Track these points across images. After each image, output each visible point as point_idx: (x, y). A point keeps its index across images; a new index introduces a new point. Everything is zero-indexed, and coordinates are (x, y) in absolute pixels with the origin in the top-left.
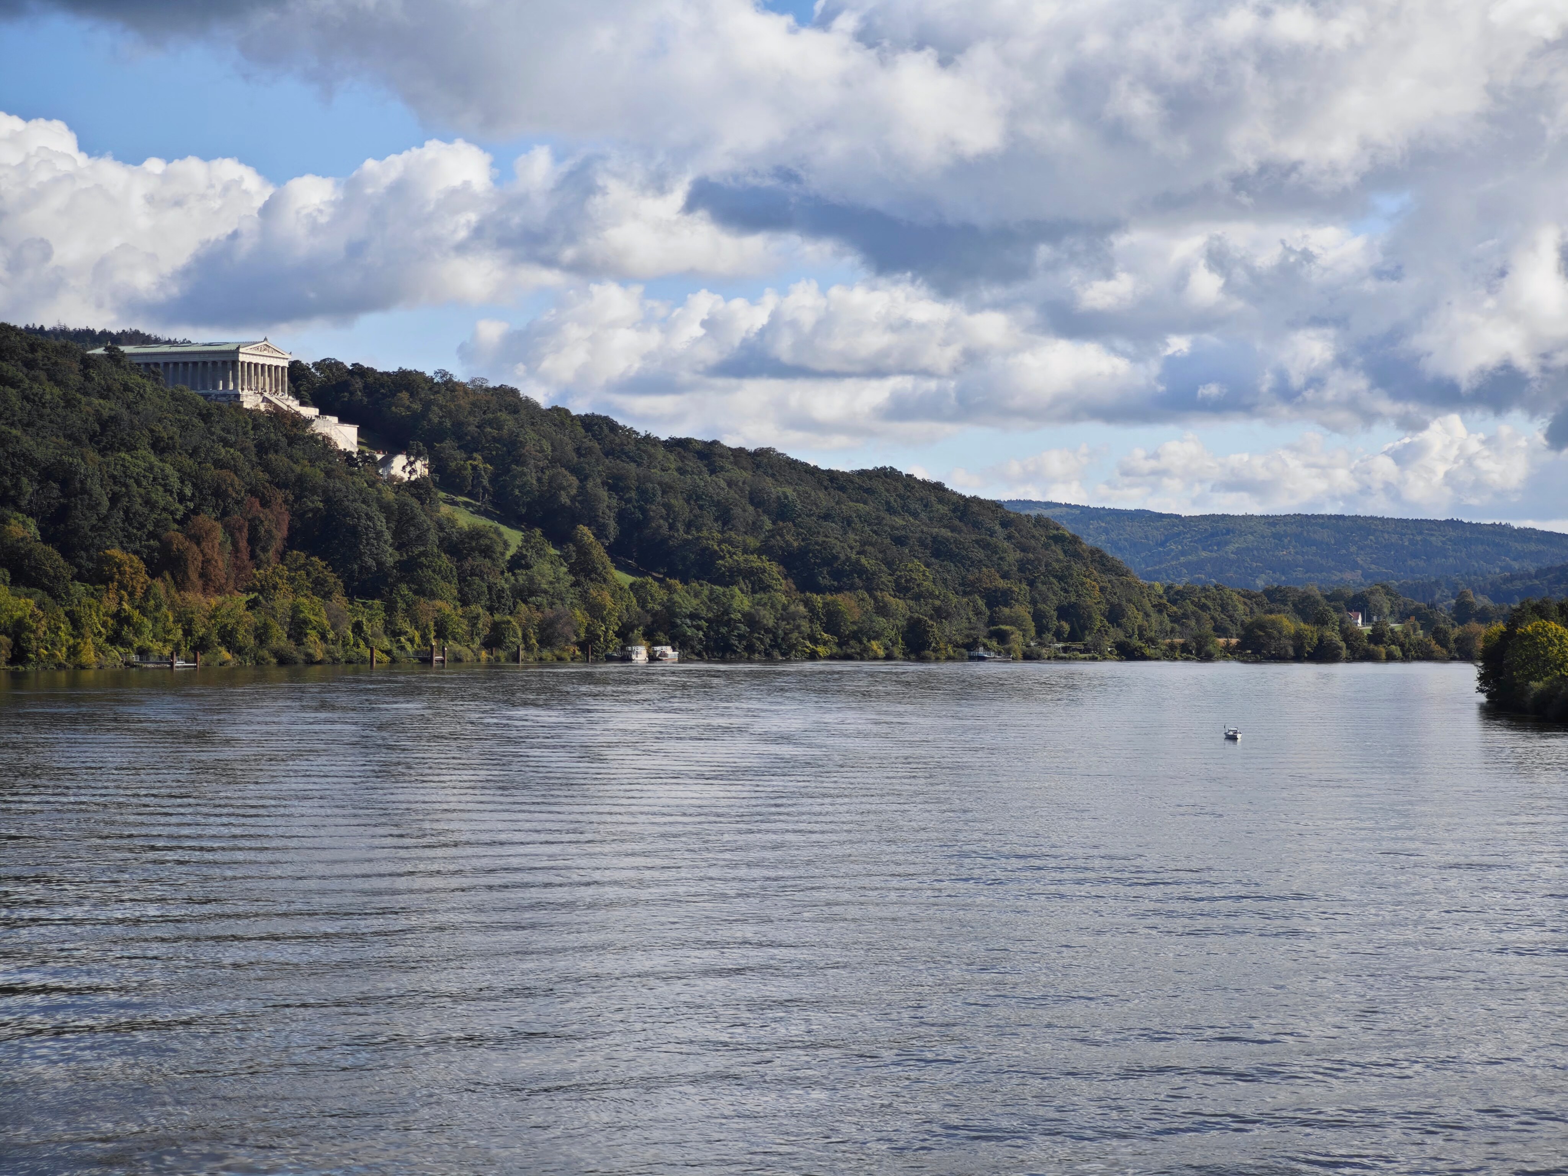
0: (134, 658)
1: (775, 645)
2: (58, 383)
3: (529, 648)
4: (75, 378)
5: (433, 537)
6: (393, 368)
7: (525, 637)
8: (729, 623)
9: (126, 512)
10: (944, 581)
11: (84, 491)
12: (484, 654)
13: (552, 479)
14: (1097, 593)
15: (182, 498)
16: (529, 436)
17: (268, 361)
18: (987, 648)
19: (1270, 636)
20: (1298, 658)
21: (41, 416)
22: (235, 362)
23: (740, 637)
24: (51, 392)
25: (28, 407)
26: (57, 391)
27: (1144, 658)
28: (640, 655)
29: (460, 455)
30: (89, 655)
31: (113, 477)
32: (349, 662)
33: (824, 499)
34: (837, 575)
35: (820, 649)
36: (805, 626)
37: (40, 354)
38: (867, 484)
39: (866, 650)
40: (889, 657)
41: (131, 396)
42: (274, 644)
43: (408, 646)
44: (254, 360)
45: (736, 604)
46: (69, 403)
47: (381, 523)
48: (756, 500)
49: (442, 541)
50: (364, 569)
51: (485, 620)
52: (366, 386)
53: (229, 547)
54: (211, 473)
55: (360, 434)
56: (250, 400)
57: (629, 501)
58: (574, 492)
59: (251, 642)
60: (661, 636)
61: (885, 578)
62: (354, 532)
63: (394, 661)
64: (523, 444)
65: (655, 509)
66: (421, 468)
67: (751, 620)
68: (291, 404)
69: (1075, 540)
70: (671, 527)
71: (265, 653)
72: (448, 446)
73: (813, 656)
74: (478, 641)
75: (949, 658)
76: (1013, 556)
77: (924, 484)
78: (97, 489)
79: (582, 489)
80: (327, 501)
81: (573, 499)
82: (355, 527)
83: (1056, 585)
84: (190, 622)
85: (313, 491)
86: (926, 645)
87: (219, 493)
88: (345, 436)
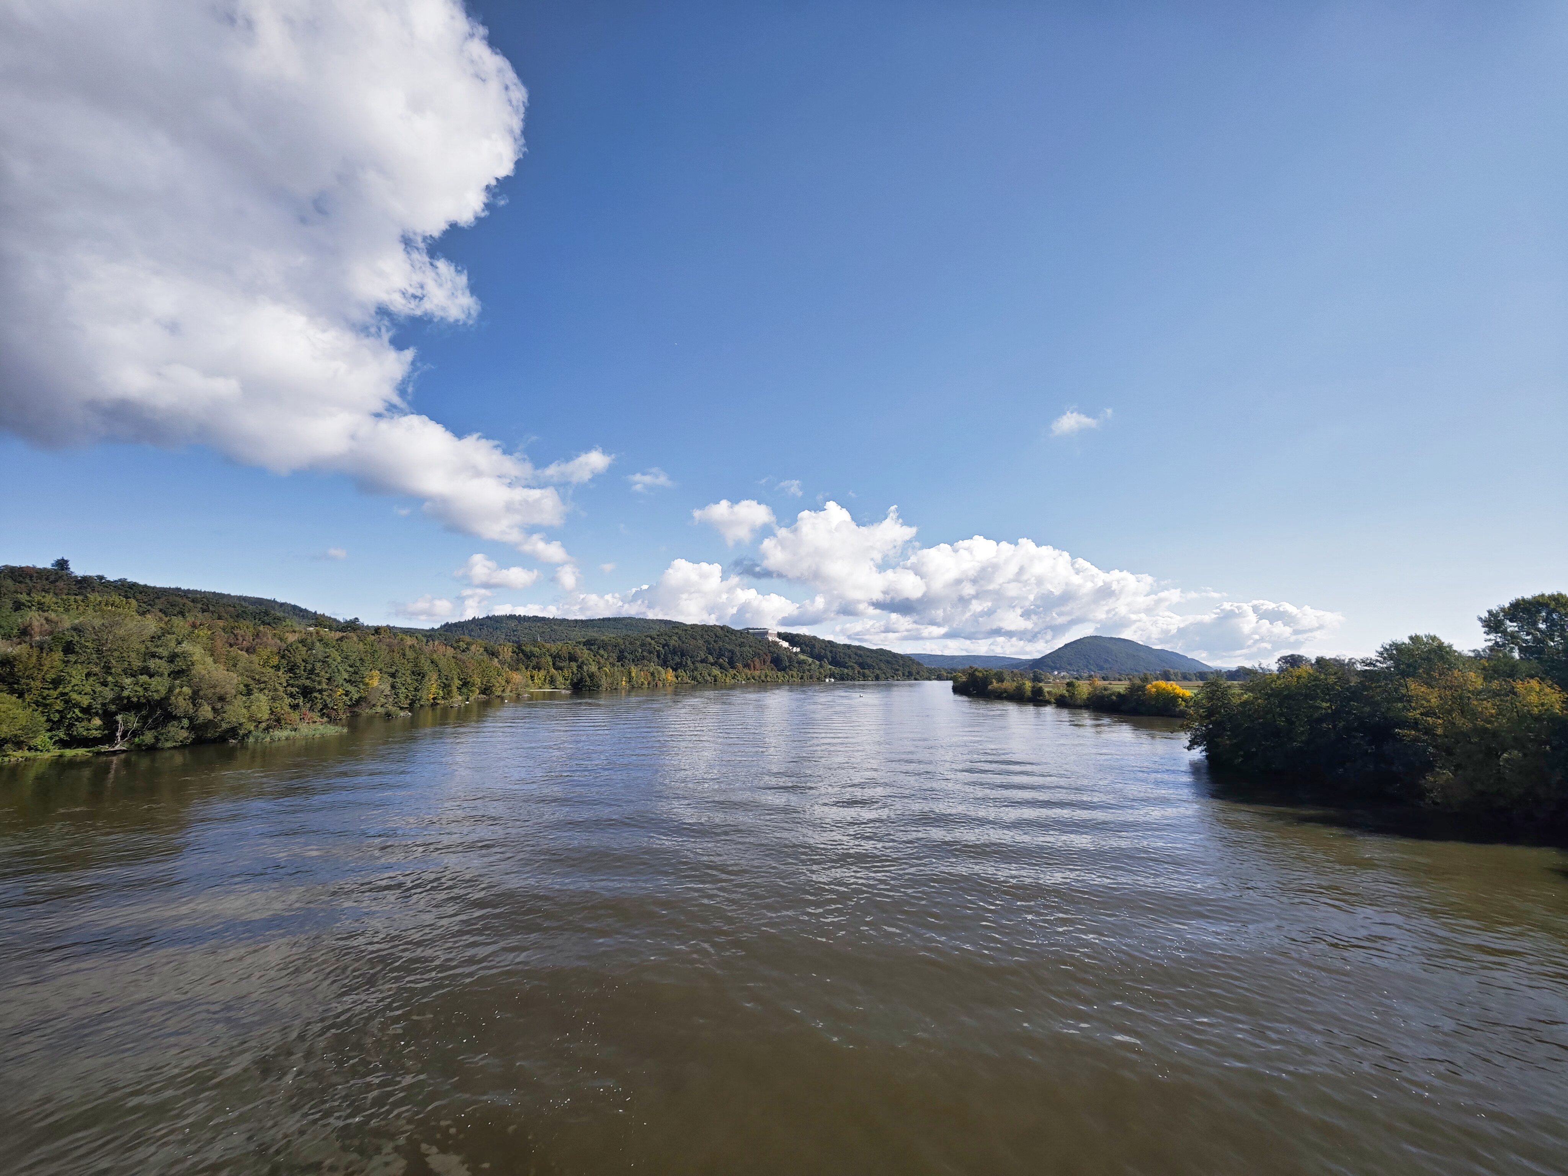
1: (852, 679)
2: (736, 637)
9: (742, 657)
10: (887, 667)
11: (736, 654)
13: (820, 651)
14: (915, 669)
15: (753, 655)
17: (774, 632)
18: (891, 679)
21: (732, 642)
22: (769, 633)
23: (846, 677)
25: (730, 641)
28: (827, 680)
29: (806, 647)
31: (741, 652)
34: (867, 666)
35: (860, 680)
36: (858, 675)
37: (734, 632)
40: (872, 681)
41: (748, 638)
42: (761, 679)
45: (847, 671)
46: (737, 640)
47: (789, 659)
48: (856, 654)
49: (797, 661)
50: (782, 666)
53: (759, 663)
54: (759, 651)
55: (788, 644)
56: (770, 639)
57: (833, 654)
58: (824, 653)
60: (832, 677)
63: (783, 682)
64: (816, 645)
66: (798, 650)
68: (777, 640)
70: (840, 659)
71: (761, 682)
72: (804, 646)
73: (858, 681)
77: (888, 651)
78: (738, 654)
79: (826, 652)
80: (780, 655)
82: (784, 659)
83: (908, 668)
84: (747, 675)
85: (779, 653)
87: (759, 654)
88: (785, 644)
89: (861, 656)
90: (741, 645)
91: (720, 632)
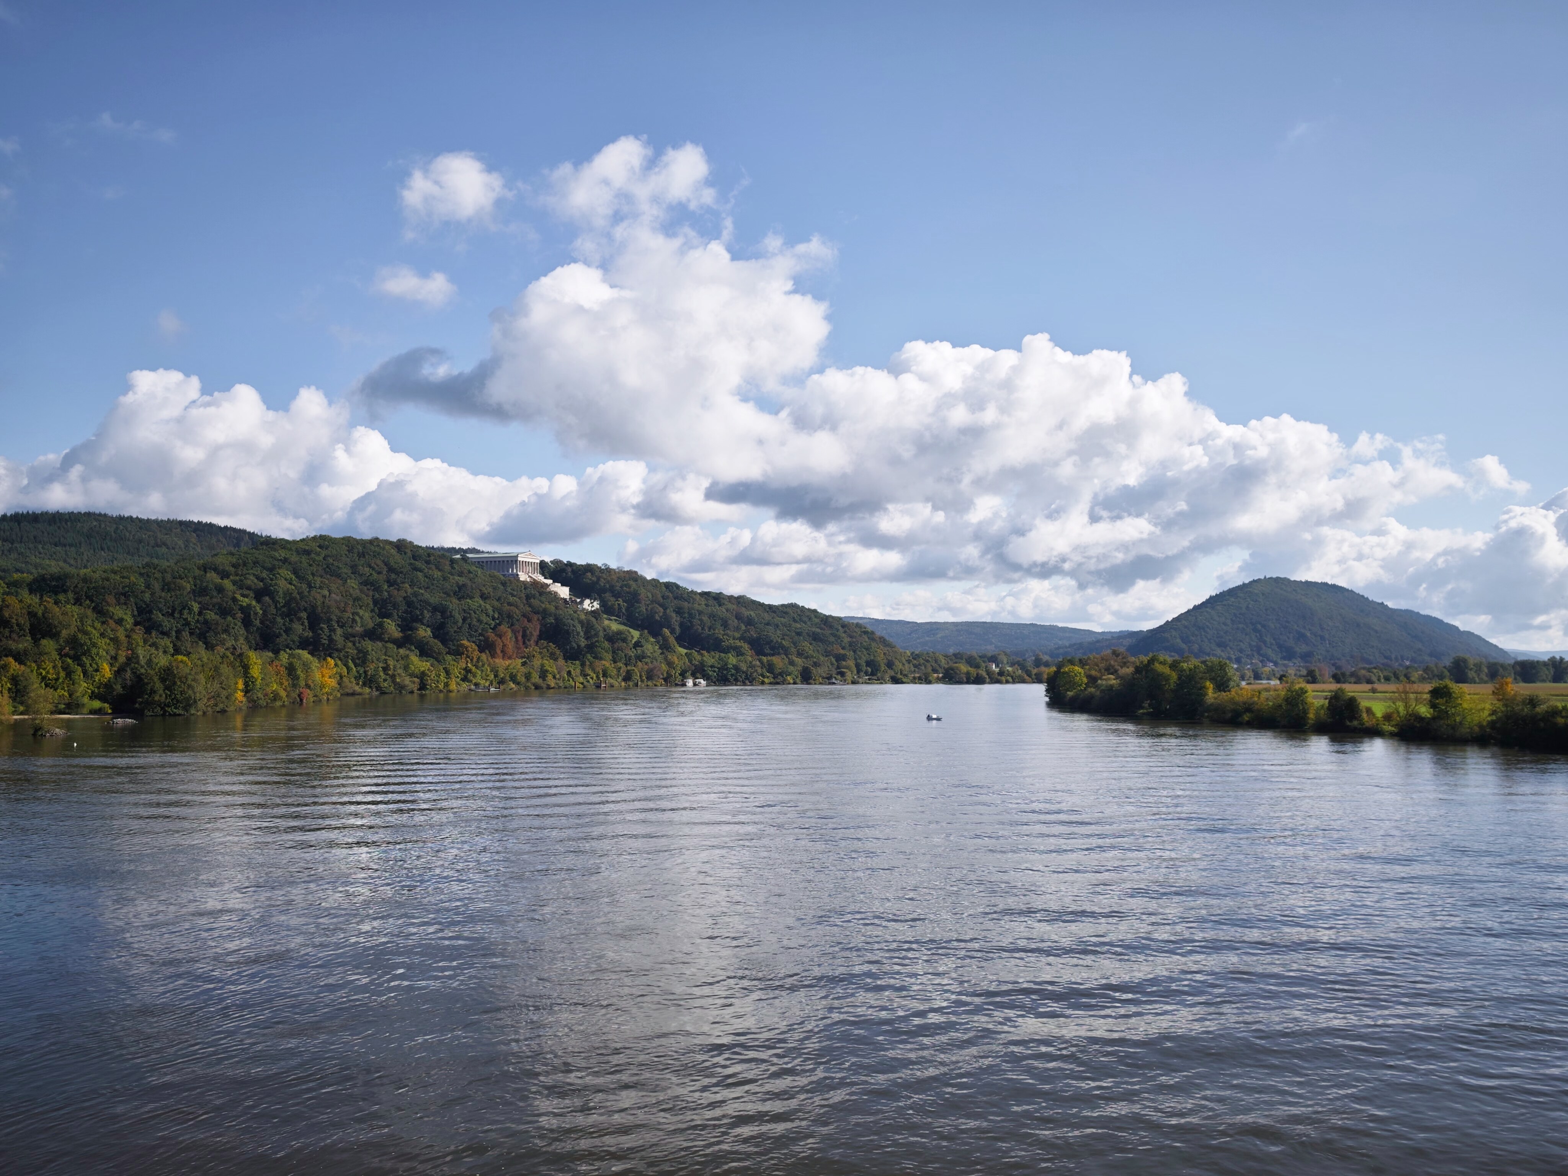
0: (473, 687)
1: (747, 678)
2: (440, 570)
3: (642, 681)
4: (447, 568)
5: (601, 634)
6: (584, 563)
7: (641, 676)
8: (727, 669)
9: (470, 625)
10: (818, 651)
11: (451, 616)
12: (623, 684)
13: (652, 609)
14: (882, 655)
15: (494, 619)
16: (642, 592)
17: (531, 560)
18: (836, 679)
19: (956, 673)
20: (968, 682)
21: (433, 584)
22: (516, 561)
23: (732, 675)
24: (437, 574)
25: (427, 580)
26: (439, 573)
27: (903, 683)
28: (690, 683)
29: (613, 599)
30: (453, 686)
31: (464, 610)
32: (565, 688)
33: (767, 617)
34: (772, 648)
35: (766, 680)
36: (759, 671)
37: (432, 558)
38: (785, 610)
39: (785, 680)
40: (795, 683)
41: (471, 575)
42: (533, 680)
43: (591, 680)
44: (525, 560)
45: (730, 661)
46: (445, 579)
47: (579, 629)
48: (738, 617)
49: (605, 635)
50: (572, 648)
51: (624, 669)
52: (573, 571)
53: (514, 639)
54: (506, 608)
55: (570, 591)
56: (523, 577)
57: (684, 618)
58: (661, 614)
59: (523, 679)
60: (698, 675)
61: (793, 650)
62: (568, 632)
63: (584, 687)
64: (639, 595)
65: (696, 621)
66: (596, 605)
67: (736, 668)
68: (541, 578)
69: (873, 633)
70: (703, 629)
71: (529, 684)
72: (608, 595)
73: (763, 683)
74: (620, 678)
75: (820, 683)
76: (846, 640)
77: (809, 610)
78: (457, 615)
79: (665, 613)
80: (556, 619)
81: (661, 617)
82: (568, 630)
83: (865, 652)
84: (497, 671)
85: (550, 615)
86: (810, 678)
87: (509, 616)
88: (564, 592)
89: (749, 622)
90: (461, 592)
91: (397, 560)
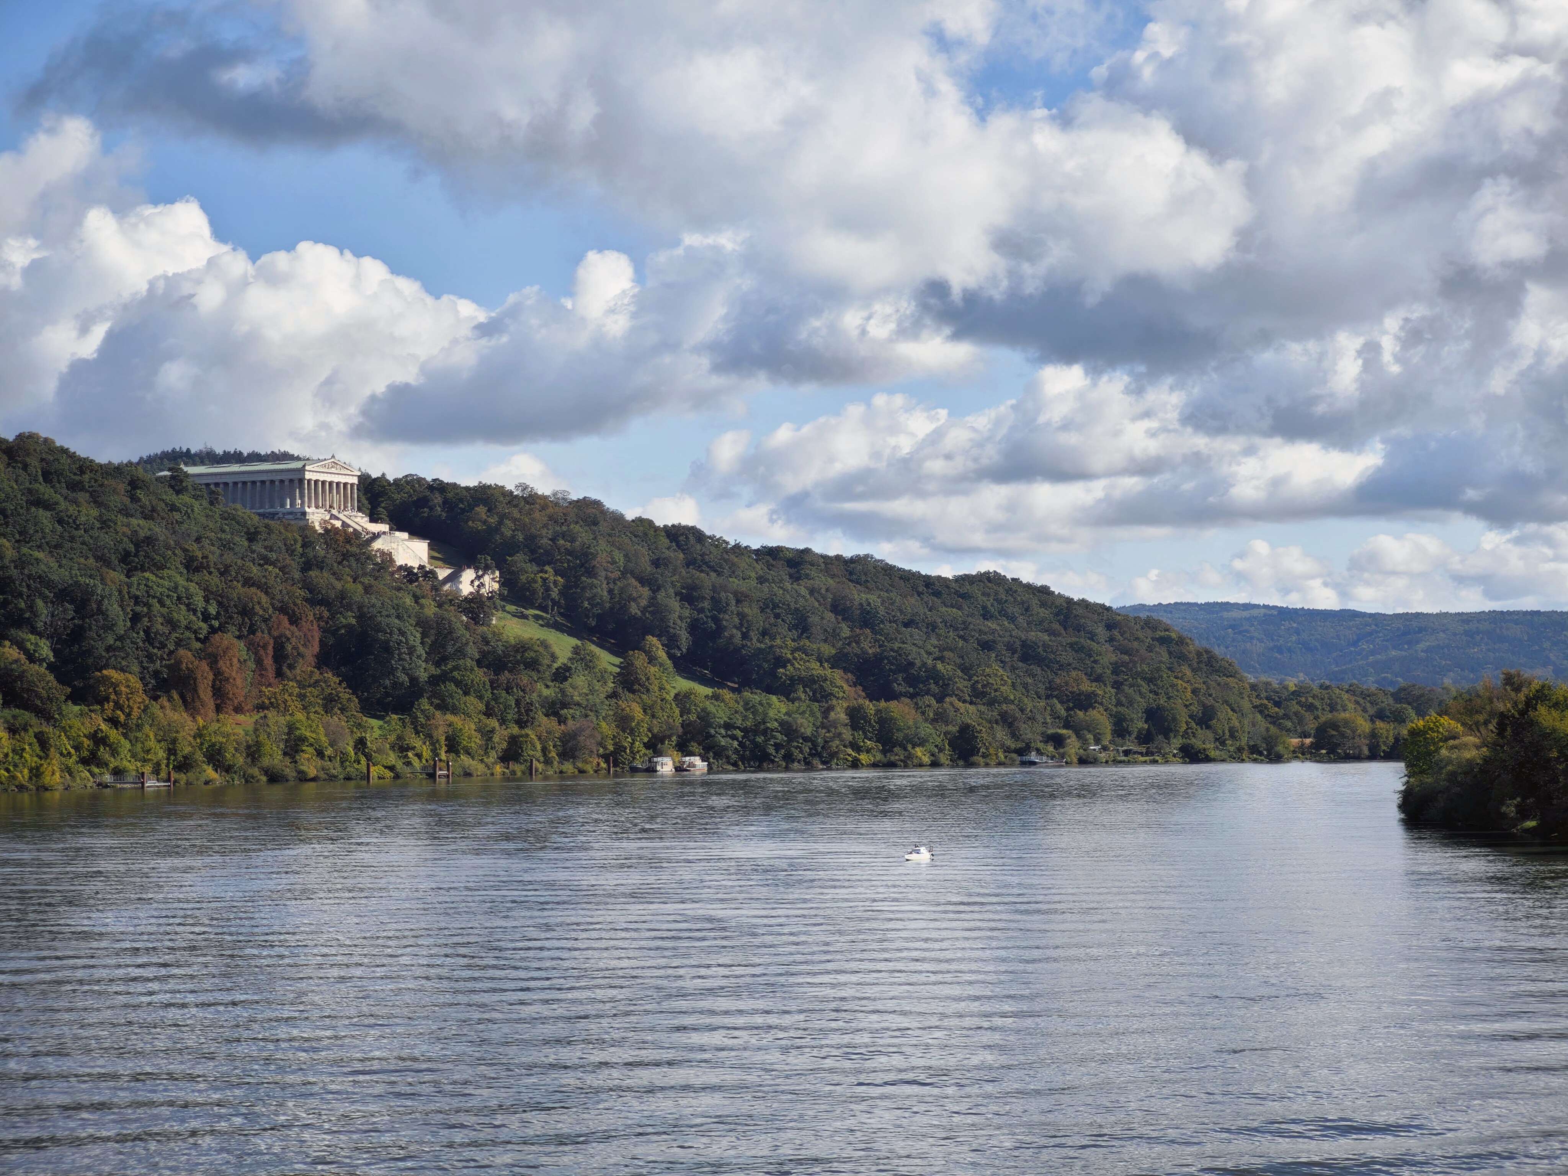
0: (108, 778)
3: (548, 762)
4: (118, 499)
5: (473, 651)
7: (544, 750)
8: (765, 732)
11: (100, 611)
12: (498, 769)
13: (622, 590)
16: (601, 547)
19: (1343, 735)
20: (1373, 756)
24: (88, 513)
26: (95, 512)
27: (1208, 760)
28: (666, 766)
30: (54, 776)
32: (348, 778)
33: (912, 604)
38: (967, 587)
39: (910, 757)
43: (416, 762)
44: (322, 477)
51: (502, 733)
52: (445, 502)
56: (316, 517)
57: (701, 611)
59: (240, 760)
62: (387, 648)
66: (491, 583)
68: (360, 522)
69: (1181, 641)
74: (493, 754)
75: (1000, 764)
76: (1110, 659)
77: (1029, 587)
81: (644, 610)
86: (974, 751)
88: (412, 552)
90: (136, 556)
